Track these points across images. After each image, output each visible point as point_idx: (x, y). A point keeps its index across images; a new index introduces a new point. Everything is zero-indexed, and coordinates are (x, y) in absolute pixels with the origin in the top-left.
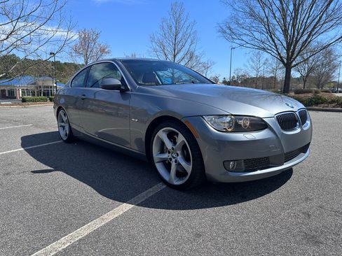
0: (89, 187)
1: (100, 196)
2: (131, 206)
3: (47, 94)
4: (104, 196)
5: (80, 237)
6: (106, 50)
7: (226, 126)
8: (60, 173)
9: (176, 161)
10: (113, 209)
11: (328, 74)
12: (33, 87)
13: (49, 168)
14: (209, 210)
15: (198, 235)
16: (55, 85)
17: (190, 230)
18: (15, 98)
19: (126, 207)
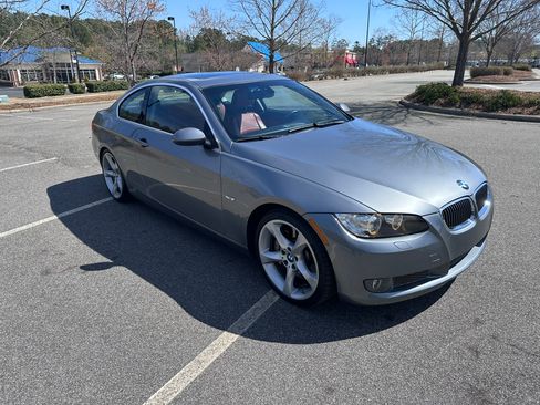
0: (170, 299)
1: (189, 317)
2: (235, 337)
3: (63, 77)
4: (194, 317)
5: (175, 395)
6: (158, 6)
7: (369, 228)
8: (122, 269)
9: (294, 267)
10: (210, 342)
11: (528, 36)
12: (38, 66)
13: (105, 260)
14: (342, 344)
15: (330, 390)
16: (75, 61)
17: (319, 382)
18: (11, 85)
19: (227, 339)
